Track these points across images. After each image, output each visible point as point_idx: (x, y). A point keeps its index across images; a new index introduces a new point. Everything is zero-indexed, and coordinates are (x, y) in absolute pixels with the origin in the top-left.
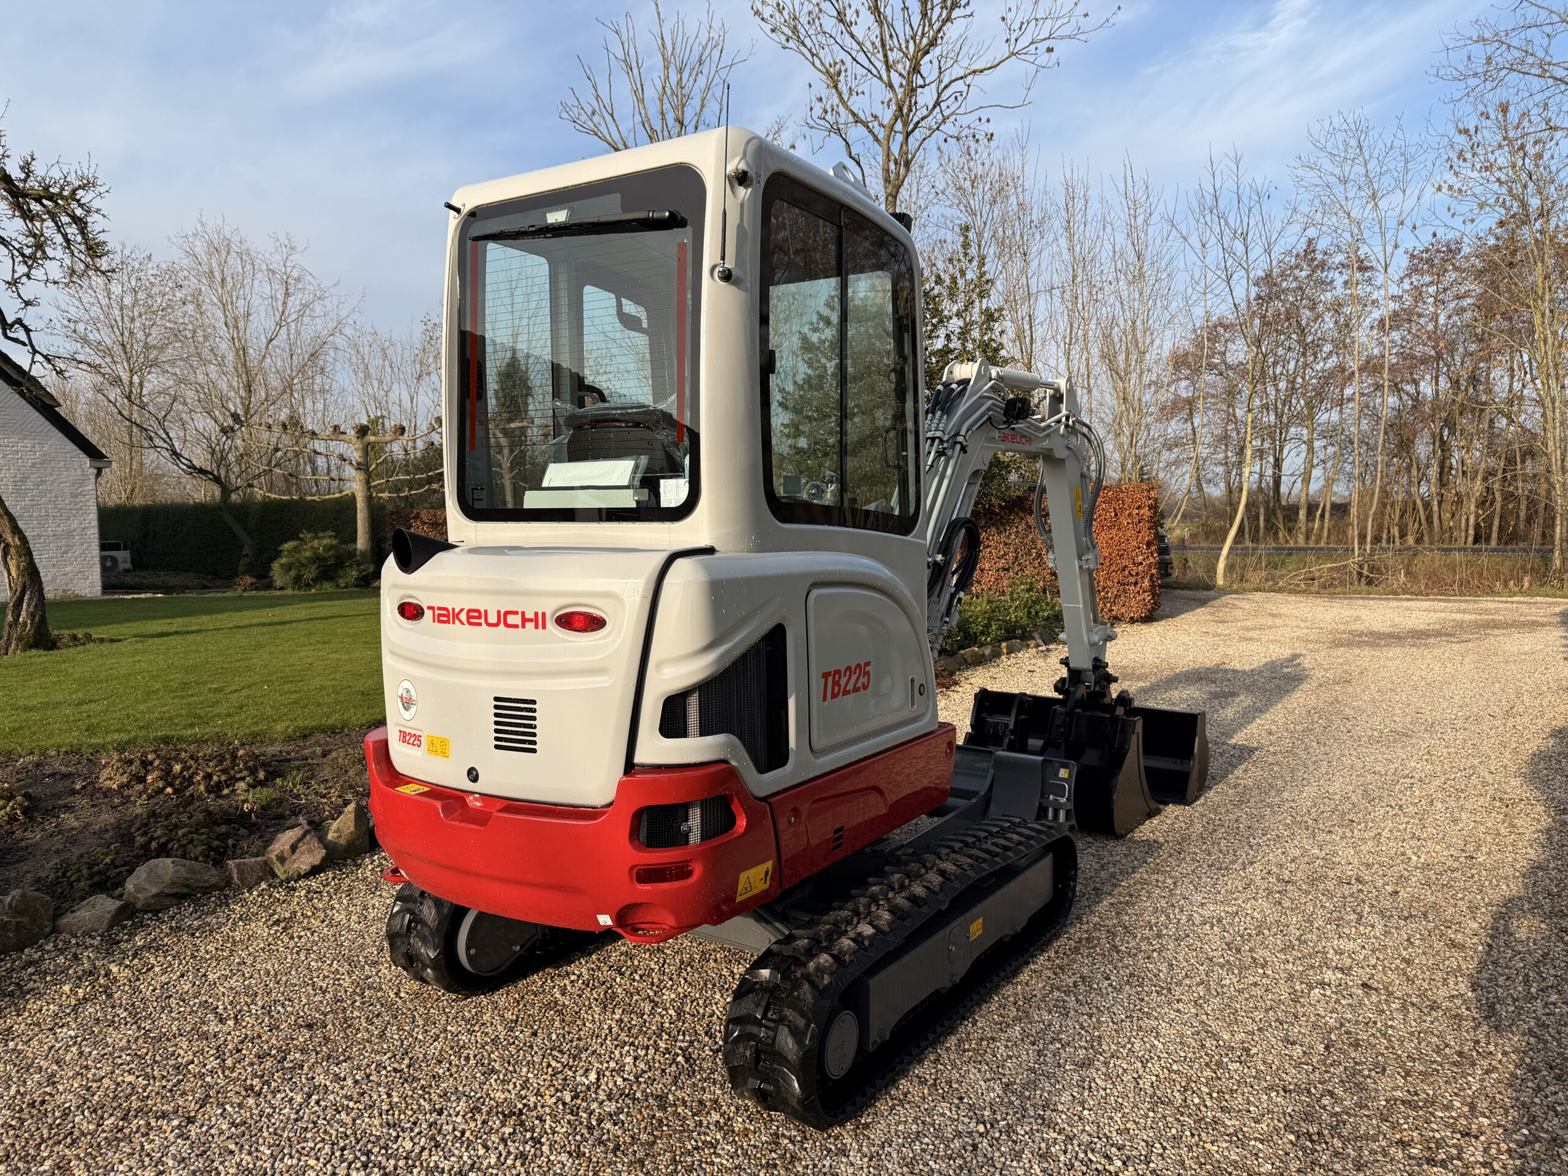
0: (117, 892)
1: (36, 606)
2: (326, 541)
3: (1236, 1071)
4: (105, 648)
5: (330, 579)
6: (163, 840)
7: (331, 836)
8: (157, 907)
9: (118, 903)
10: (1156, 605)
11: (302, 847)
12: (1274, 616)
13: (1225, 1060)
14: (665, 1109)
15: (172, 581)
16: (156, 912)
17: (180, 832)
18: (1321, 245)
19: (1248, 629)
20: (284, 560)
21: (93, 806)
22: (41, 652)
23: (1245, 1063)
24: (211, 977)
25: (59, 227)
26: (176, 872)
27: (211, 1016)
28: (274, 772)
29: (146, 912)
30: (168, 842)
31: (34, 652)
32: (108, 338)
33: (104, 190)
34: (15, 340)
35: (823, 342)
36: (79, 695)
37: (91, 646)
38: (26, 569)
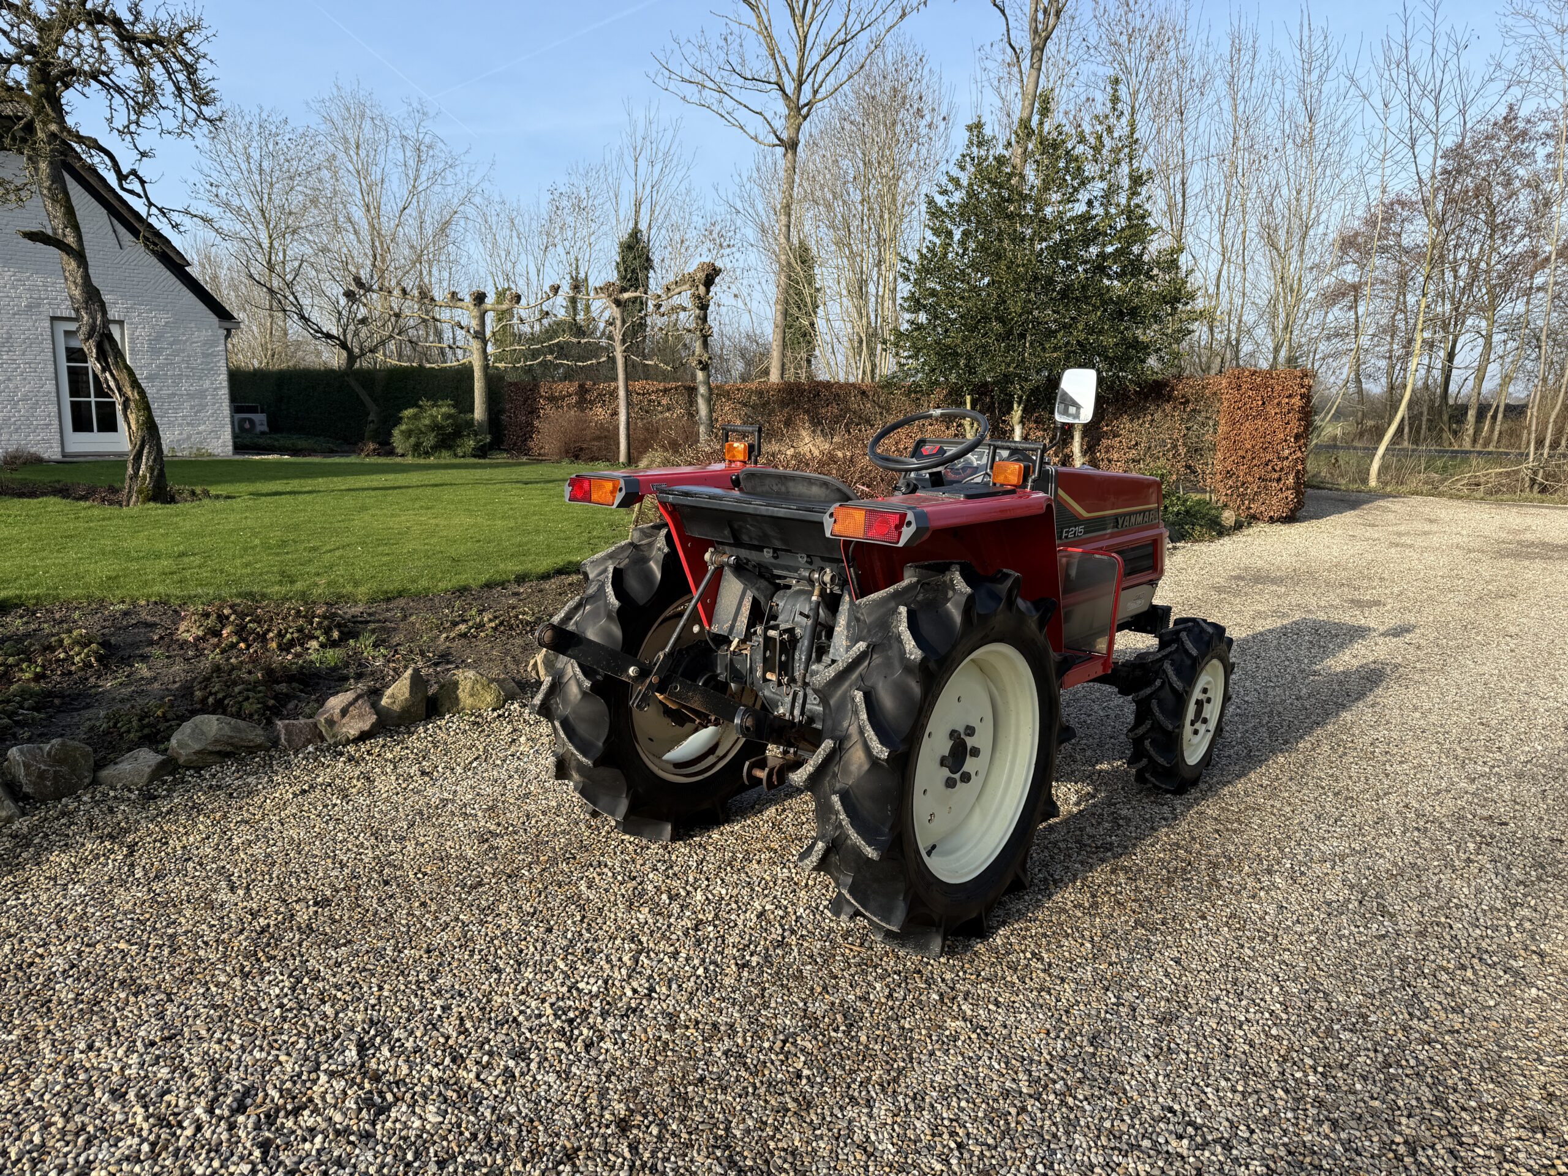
0: (162, 747)
1: (155, 460)
2: (444, 410)
3: (1348, 1041)
4: (220, 504)
5: (449, 447)
6: (220, 696)
7: (385, 701)
8: (199, 764)
9: (160, 758)
10: (1300, 504)
11: (353, 711)
12: (1431, 521)
13: (1336, 1027)
14: (673, 1030)
15: (302, 444)
16: (198, 769)
17: (237, 689)
18: (1524, 112)
19: (1399, 534)
20: (404, 427)
21: (168, 657)
22: (159, 505)
23: (1361, 1031)
24: (236, 841)
25: (169, 74)
26: (220, 729)
27: (223, 884)
28: (349, 633)
29: (188, 769)
30: (225, 698)
31: (152, 505)
32: (249, 204)
33: (209, 33)
34: (131, 192)
35: (951, 205)
36: (182, 548)
37: (206, 501)
38: (144, 423)
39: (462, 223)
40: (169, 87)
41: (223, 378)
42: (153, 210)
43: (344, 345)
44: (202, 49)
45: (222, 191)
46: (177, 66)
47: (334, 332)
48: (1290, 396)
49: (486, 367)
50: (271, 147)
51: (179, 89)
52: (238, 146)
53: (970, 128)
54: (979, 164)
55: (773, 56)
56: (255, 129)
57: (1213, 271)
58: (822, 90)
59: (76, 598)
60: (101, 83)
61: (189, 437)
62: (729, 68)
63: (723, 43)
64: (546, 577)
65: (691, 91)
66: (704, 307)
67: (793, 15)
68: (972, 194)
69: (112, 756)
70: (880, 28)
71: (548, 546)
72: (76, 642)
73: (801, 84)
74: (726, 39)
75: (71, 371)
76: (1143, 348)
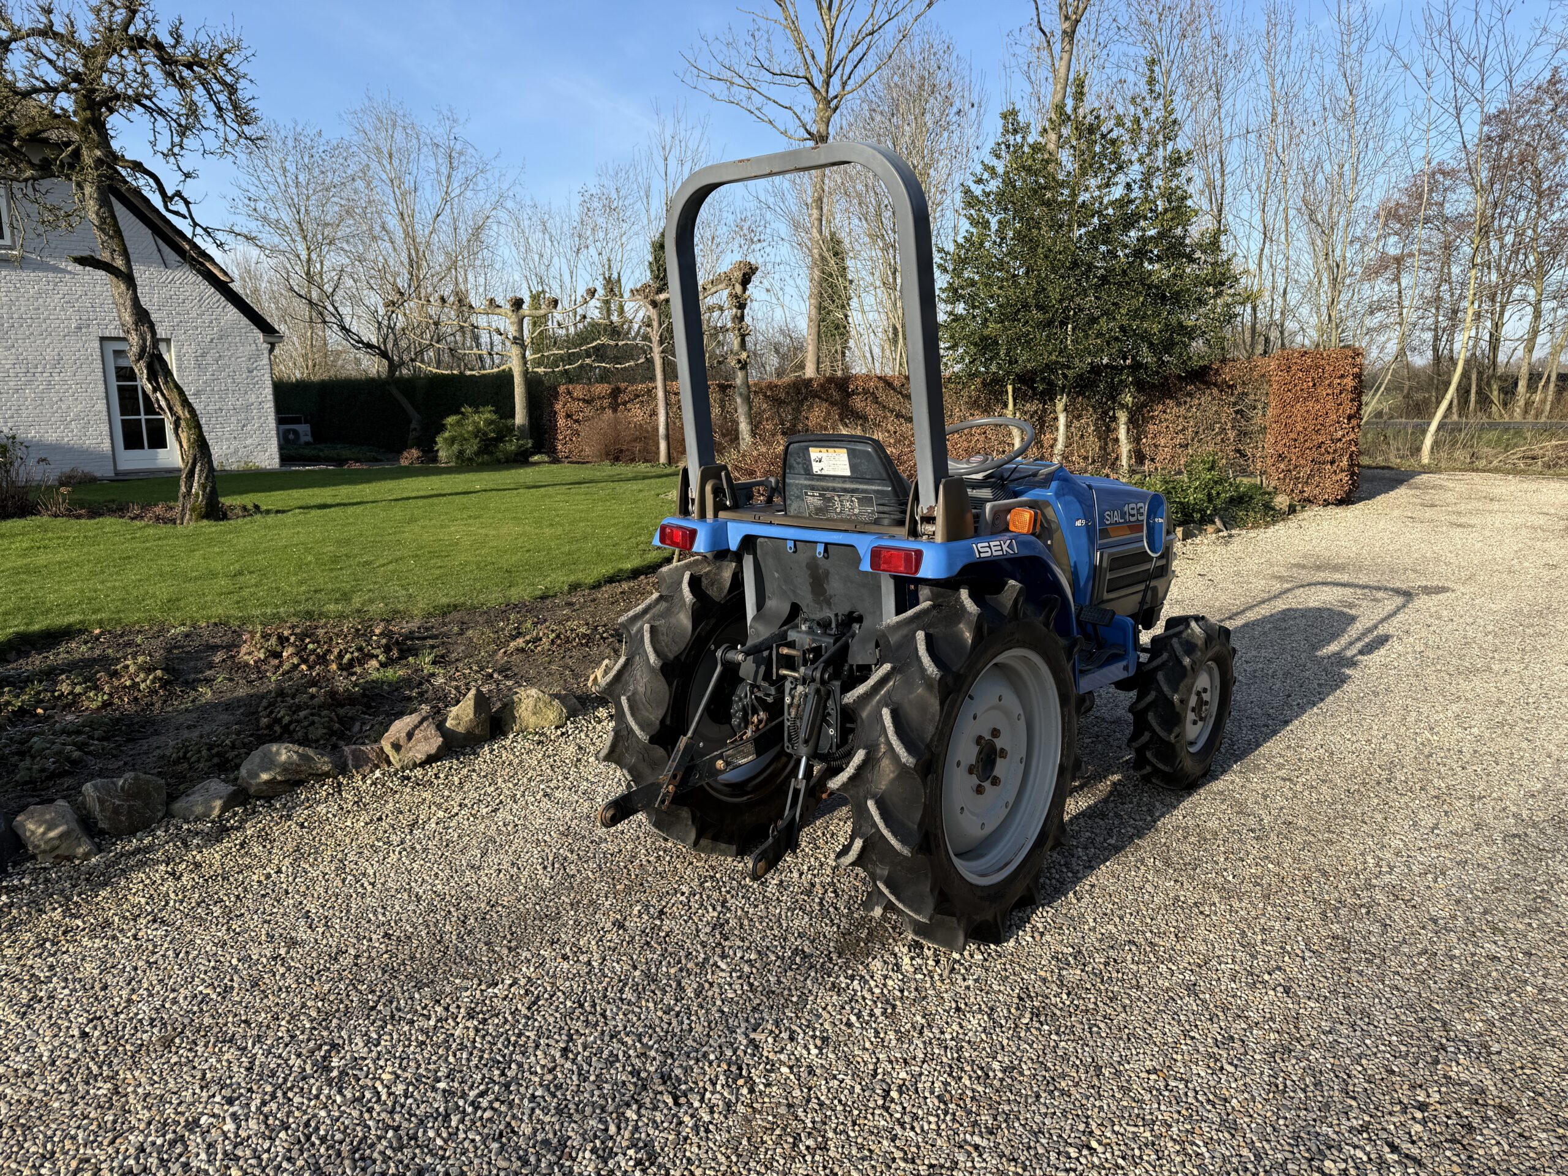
0: (232, 776)
1: (207, 478)
2: (486, 416)
4: (270, 519)
5: (490, 453)
6: (286, 721)
7: (448, 724)
8: (269, 794)
9: (231, 788)
10: (1354, 487)
11: (418, 734)
15: (346, 453)
16: (269, 799)
17: (302, 714)
20: (447, 434)
21: (231, 680)
22: (212, 523)
24: (311, 874)
25: (211, 95)
26: (289, 757)
27: (302, 922)
28: (408, 650)
29: (258, 799)
30: (291, 722)
31: (205, 522)
32: (286, 217)
33: (249, 53)
34: (176, 213)
35: (988, 195)
36: (237, 566)
37: (258, 517)
38: (196, 441)
39: (495, 227)
40: (211, 108)
41: (268, 392)
42: (198, 230)
43: (384, 354)
44: (242, 70)
45: (260, 205)
46: (217, 87)
47: (374, 341)
48: (1342, 376)
49: (526, 373)
50: (306, 160)
51: (220, 109)
52: (274, 161)
53: (1004, 116)
54: (1015, 152)
55: (800, 49)
56: (290, 143)
57: (1255, 249)
58: (851, 82)
59: (137, 622)
60: (144, 106)
61: (236, 451)
62: (757, 63)
63: (750, 39)
64: (597, 586)
65: (718, 88)
66: (742, 306)
67: (820, 7)
68: (1009, 182)
69: (182, 787)
70: (906, 17)
71: (598, 554)
72: (141, 668)
73: (830, 76)
74: (753, 35)
75: (120, 389)
76: (1190, 333)
